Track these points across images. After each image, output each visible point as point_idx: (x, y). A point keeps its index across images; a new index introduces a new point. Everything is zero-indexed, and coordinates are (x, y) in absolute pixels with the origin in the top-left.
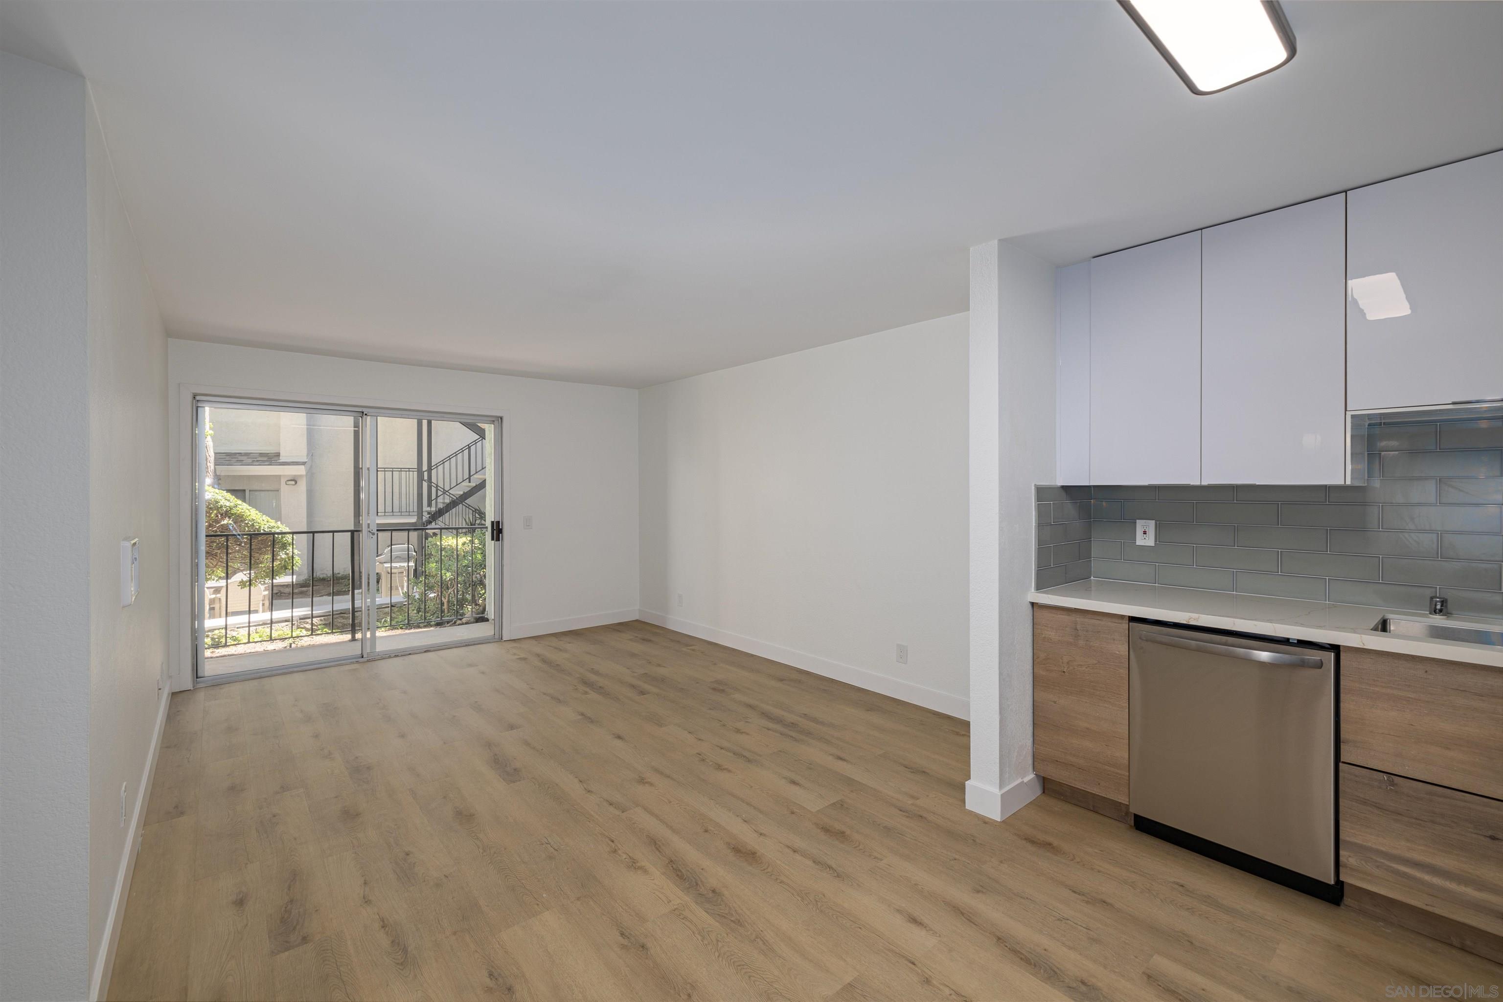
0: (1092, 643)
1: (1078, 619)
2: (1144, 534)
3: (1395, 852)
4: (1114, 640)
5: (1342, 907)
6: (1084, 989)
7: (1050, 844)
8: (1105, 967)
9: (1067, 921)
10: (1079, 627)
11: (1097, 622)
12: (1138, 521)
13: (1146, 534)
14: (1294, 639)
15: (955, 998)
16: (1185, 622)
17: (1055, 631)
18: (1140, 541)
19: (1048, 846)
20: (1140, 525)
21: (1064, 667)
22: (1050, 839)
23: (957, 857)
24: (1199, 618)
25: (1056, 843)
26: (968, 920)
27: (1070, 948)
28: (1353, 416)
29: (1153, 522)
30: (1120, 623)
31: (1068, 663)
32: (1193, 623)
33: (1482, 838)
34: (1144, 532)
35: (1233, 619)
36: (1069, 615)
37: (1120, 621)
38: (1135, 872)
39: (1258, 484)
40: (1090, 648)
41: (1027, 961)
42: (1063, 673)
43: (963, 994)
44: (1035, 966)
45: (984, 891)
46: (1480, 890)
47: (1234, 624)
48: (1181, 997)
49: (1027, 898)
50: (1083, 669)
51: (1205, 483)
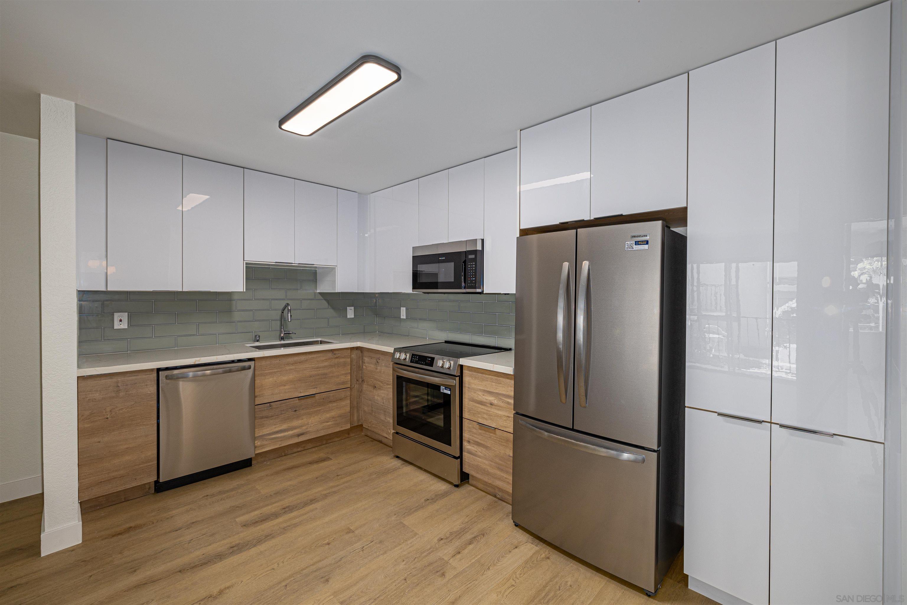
0: (130, 392)
1: (119, 379)
2: (120, 321)
3: (271, 431)
4: (147, 385)
5: (253, 465)
6: (236, 548)
7: (131, 527)
8: (230, 537)
9: (193, 540)
10: (119, 385)
11: (134, 378)
12: (115, 314)
13: (121, 321)
14: (236, 360)
15: (204, 602)
16: (193, 364)
17: (99, 392)
18: (117, 326)
19: (130, 529)
20: (117, 316)
21: (107, 415)
22: (128, 525)
23: (90, 574)
24: (200, 360)
25: (132, 524)
26: (153, 582)
27: (210, 545)
28: (246, 263)
29: (126, 314)
30: (151, 374)
31: (111, 411)
32: (197, 363)
33: (293, 412)
34: (120, 320)
35: (216, 356)
36: (112, 378)
37: (151, 373)
38: (185, 506)
39: (211, 291)
40: (129, 395)
41: (205, 564)
42: (106, 420)
43: (204, 598)
44: (209, 561)
45: (137, 568)
46: (292, 430)
47: (217, 358)
48: (260, 521)
49: (162, 550)
50: (124, 410)
51: (185, 290)
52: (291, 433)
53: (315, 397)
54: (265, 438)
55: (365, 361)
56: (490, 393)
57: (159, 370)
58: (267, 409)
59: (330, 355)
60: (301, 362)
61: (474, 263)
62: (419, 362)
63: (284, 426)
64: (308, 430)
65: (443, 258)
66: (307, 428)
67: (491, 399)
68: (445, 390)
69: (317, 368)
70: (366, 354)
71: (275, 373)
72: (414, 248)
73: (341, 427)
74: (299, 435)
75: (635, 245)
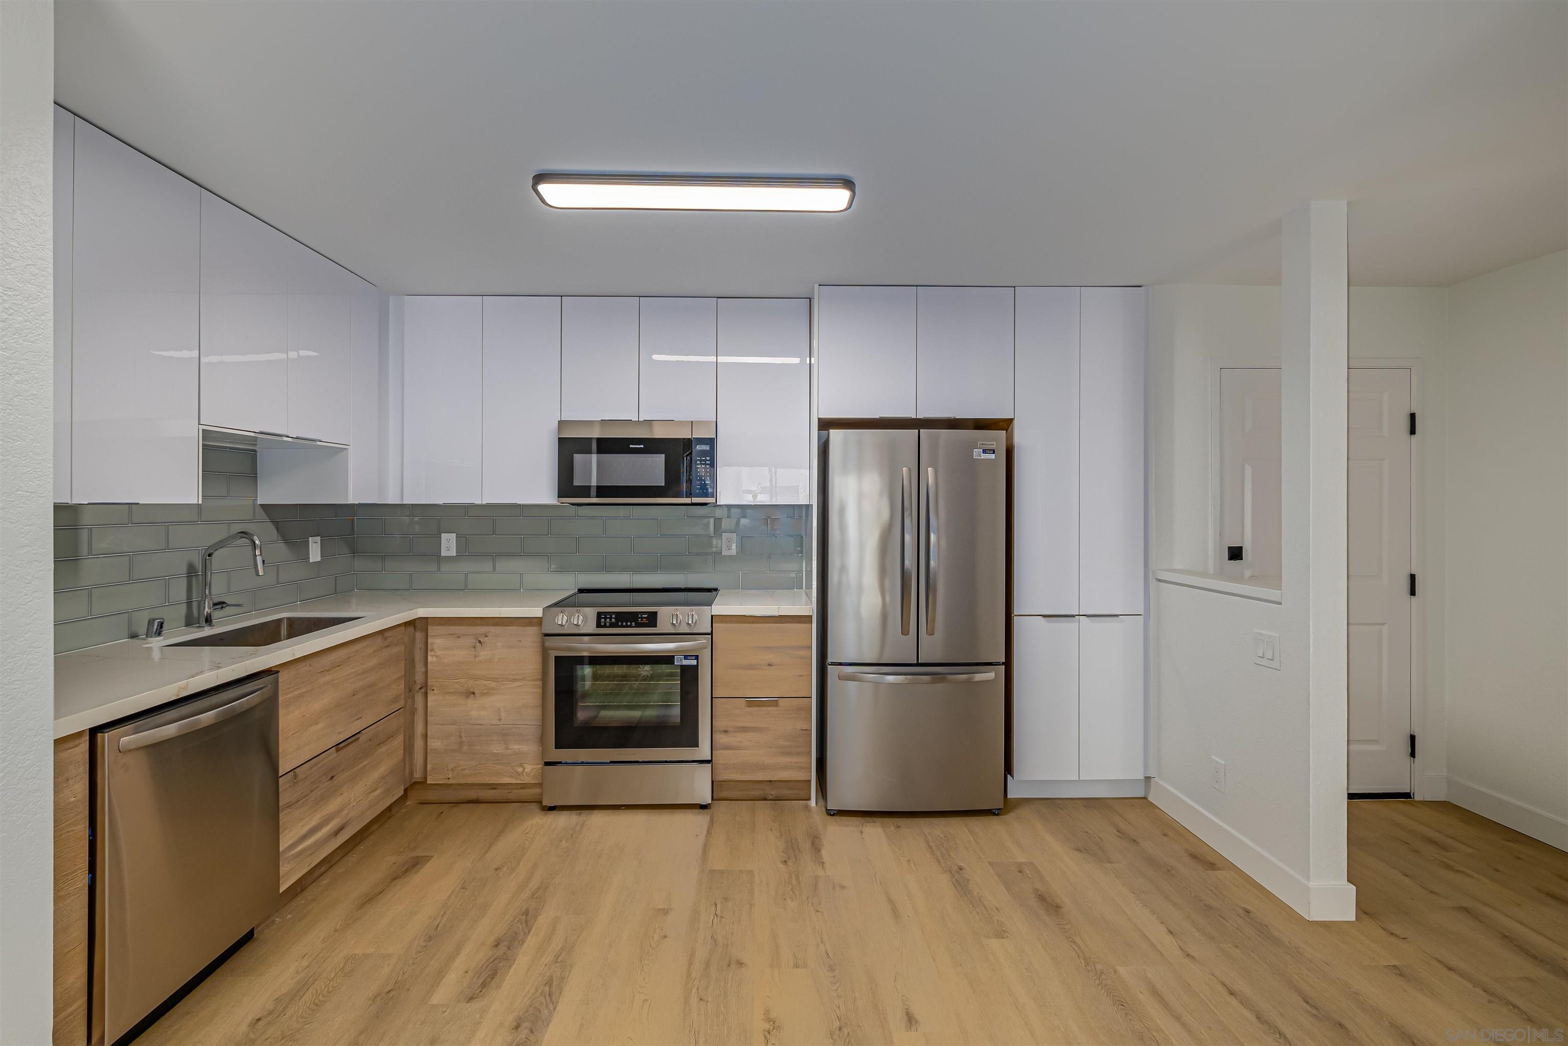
52: (325, 830)
53: (358, 739)
54: (288, 855)
55: (435, 646)
56: (767, 649)
57: (94, 732)
58: (290, 787)
59: (379, 641)
60: (339, 665)
61: (708, 458)
62: (620, 624)
63: (315, 820)
64: (350, 815)
65: (639, 447)
66: (348, 813)
67: (770, 657)
68: (684, 660)
69: (363, 673)
70: (432, 630)
71: (301, 696)
72: (561, 423)
73: (393, 795)
74: (336, 833)
75: (983, 453)
